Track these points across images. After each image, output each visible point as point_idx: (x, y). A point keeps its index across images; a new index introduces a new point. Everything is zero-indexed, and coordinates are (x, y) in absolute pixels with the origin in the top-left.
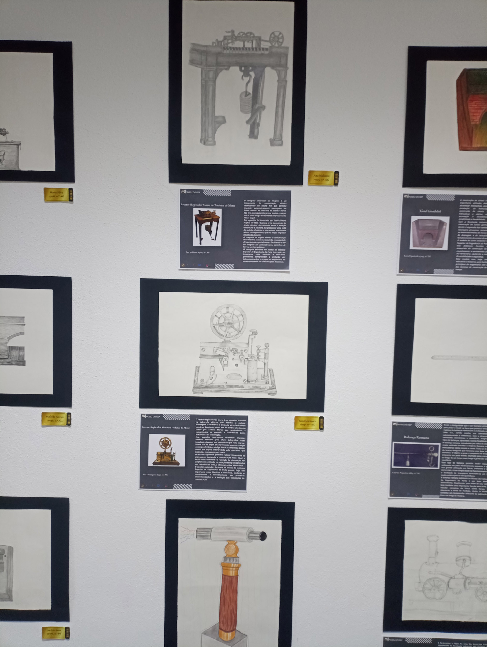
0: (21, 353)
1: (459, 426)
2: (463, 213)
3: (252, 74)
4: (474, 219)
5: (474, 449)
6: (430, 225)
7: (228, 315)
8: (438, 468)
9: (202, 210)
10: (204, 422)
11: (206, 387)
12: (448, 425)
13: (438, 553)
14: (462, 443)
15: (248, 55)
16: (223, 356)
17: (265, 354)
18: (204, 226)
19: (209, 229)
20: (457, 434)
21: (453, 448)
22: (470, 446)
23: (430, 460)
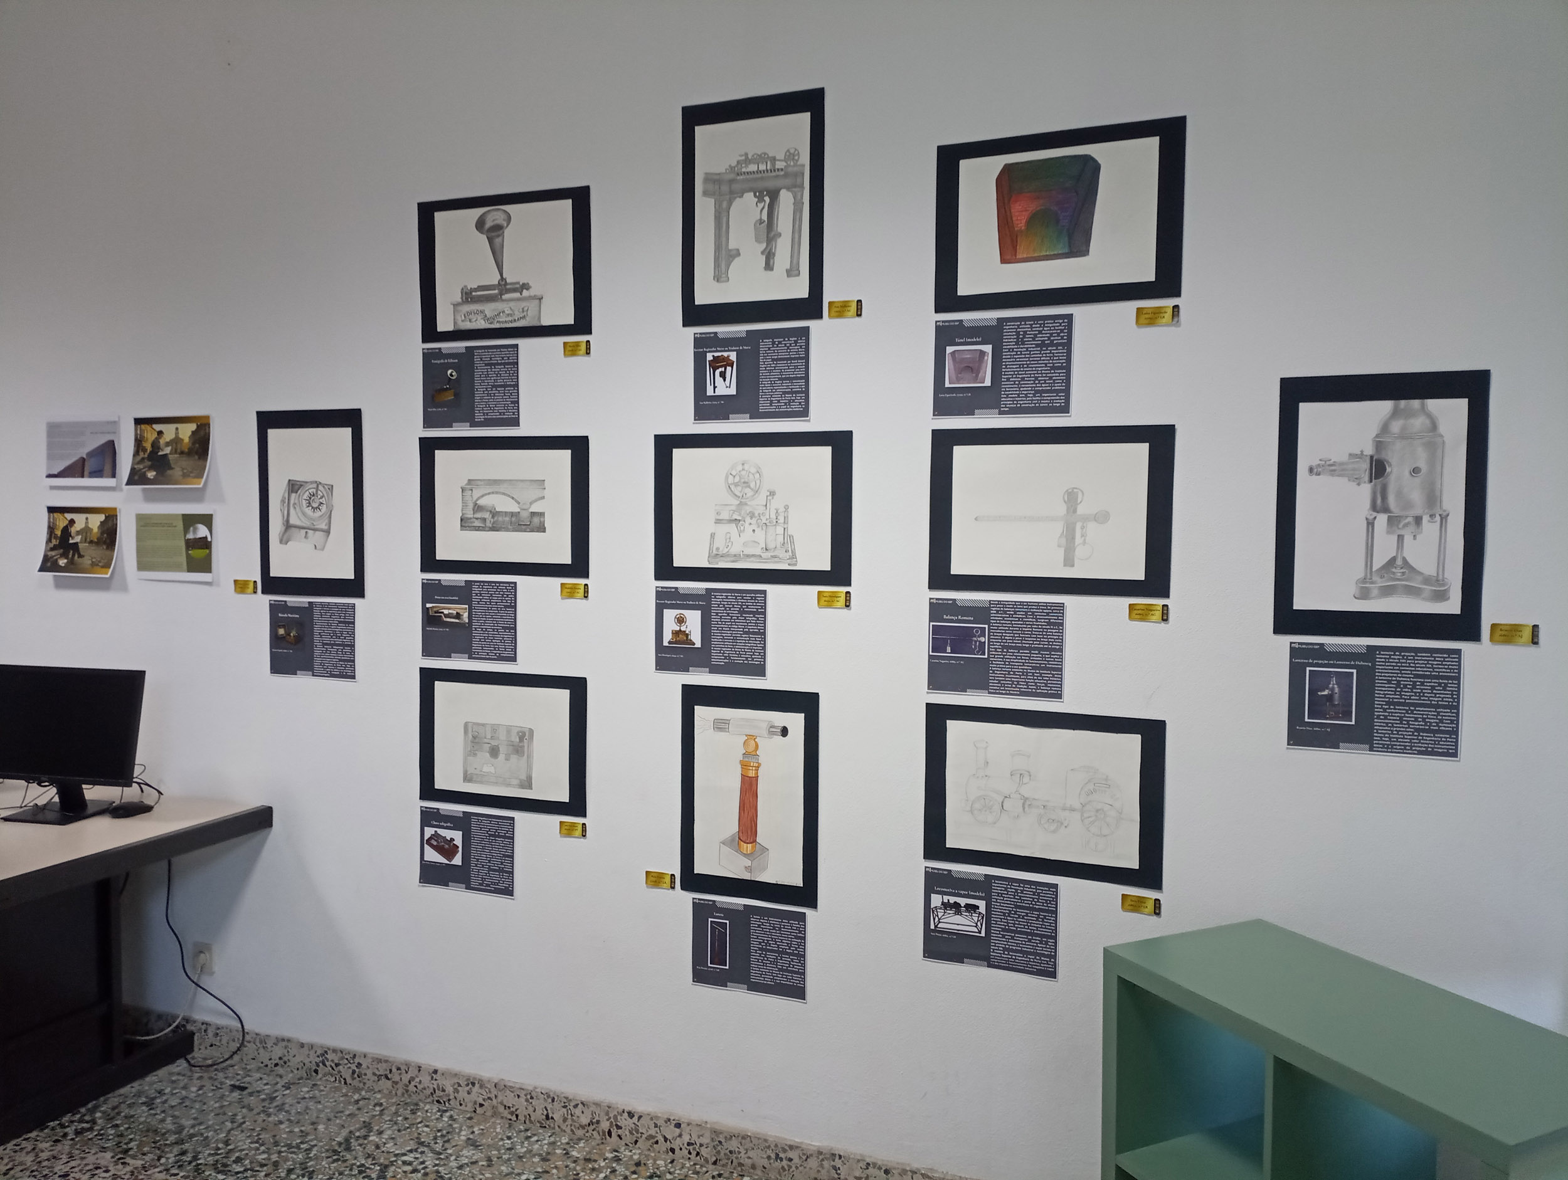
0: (542, 519)
1: (1010, 603)
2: (1008, 339)
3: (767, 199)
4: (1021, 346)
5: (1030, 633)
6: (969, 356)
7: (743, 473)
8: (986, 656)
9: (716, 354)
10: (721, 597)
11: (722, 556)
12: (997, 603)
13: (988, 763)
14: (1014, 625)
15: (762, 178)
16: (739, 520)
17: (785, 517)
18: (717, 372)
19: (723, 375)
20: (1008, 614)
21: (1004, 631)
22: (1024, 629)
23: (975, 646)
